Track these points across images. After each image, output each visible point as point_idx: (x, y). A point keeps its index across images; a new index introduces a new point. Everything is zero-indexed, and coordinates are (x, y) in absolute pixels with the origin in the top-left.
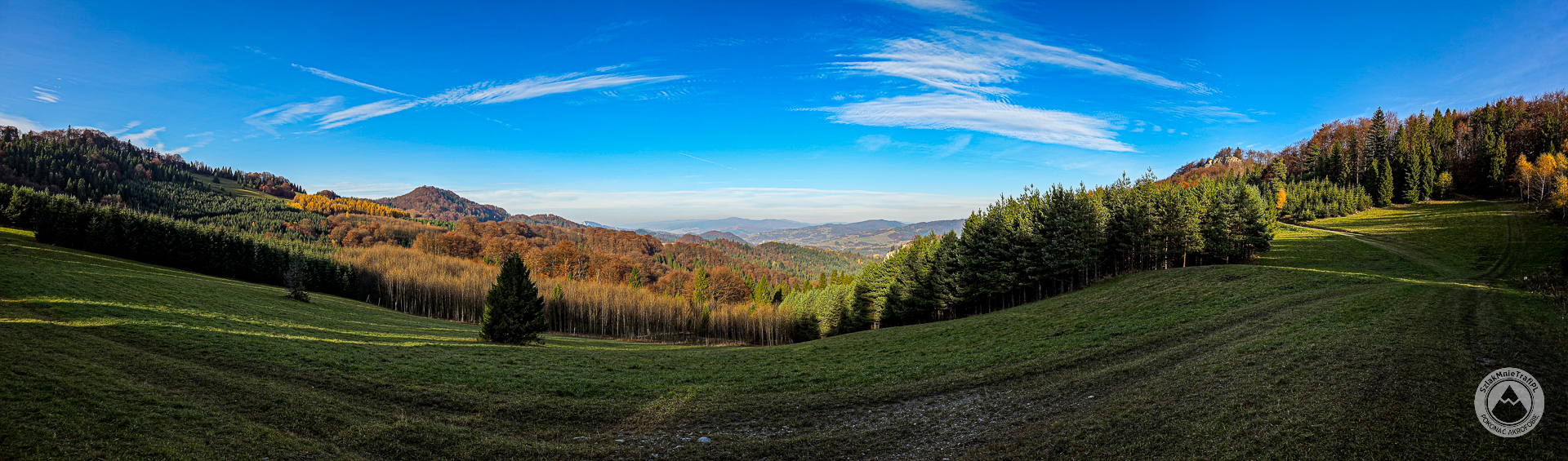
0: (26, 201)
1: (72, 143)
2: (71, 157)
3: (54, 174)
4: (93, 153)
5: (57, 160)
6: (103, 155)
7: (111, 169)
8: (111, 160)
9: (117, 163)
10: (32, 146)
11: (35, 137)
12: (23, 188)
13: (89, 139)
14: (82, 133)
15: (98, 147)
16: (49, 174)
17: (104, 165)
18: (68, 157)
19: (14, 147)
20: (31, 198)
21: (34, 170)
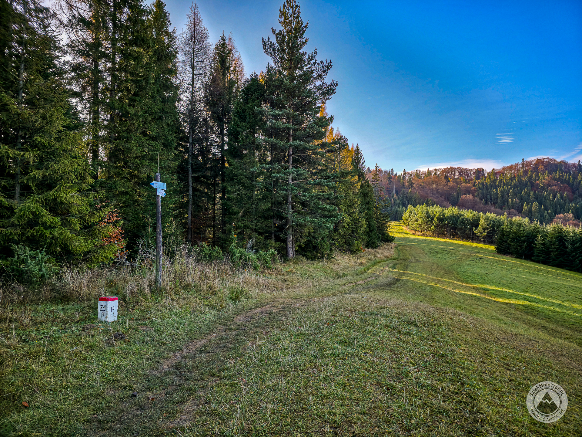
0: (490, 223)
1: (526, 172)
2: (526, 185)
3: (512, 200)
4: (545, 179)
5: (514, 189)
6: (554, 179)
7: (562, 190)
8: (561, 182)
9: (569, 184)
10: (495, 181)
11: (496, 173)
12: (488, 214)
13: (541, 167)
14: (534, 163)
15: (549, 173)
16: (508, 201)
17: (555, 188)
18: (523, 185)
19: (483, 184)
20: (493, 221)
21: (497, 199)
